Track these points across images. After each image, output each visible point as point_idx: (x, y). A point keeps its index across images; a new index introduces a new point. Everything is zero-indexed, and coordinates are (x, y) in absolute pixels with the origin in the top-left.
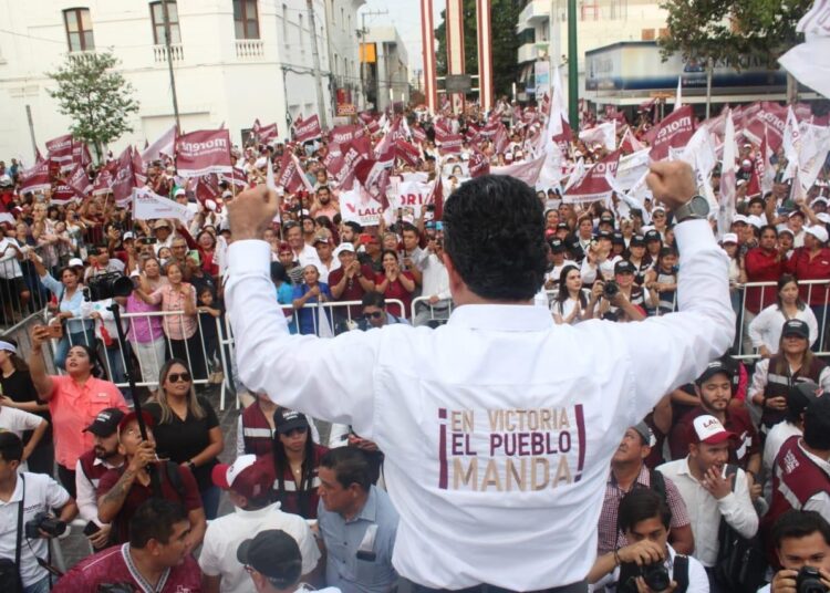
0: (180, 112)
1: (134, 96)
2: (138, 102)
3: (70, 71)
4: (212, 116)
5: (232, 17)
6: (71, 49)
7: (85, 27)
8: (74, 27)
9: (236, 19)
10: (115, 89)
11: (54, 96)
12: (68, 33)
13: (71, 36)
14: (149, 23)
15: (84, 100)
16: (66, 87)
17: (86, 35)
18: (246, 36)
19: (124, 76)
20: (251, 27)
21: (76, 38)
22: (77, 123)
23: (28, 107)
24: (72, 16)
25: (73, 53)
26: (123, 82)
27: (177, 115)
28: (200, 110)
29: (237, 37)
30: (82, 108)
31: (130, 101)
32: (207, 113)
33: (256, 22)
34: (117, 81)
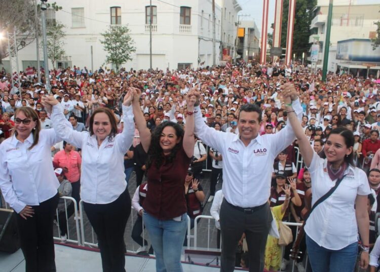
0: (153, 53)
1: (134, 45)
2: (136, 48)
3: (110, 33)
4: (166, 56)
5: (179, 15)
6: (111, 24)
7: (118, 15)
8: (114, 14)
9: (181, 16)
10: (127, 42)
11: (102, 43)
12: (111, 17)
13: (113, 18)
14: (144, 15)
15: (114, 45)
16: (108, 40)
17: (118, 18)
18: (185, 23)
19: (131, 36)
20: (187, 19)
22: (109, 55)
23: (92, 47)
24: (114, 10)
25: (112, 25)
26: (130, 39)
27: (151, 55)
28: (162, 53)
29: (181, 23)
30: (112, 49)
31: (132, 47)
32: (164, 55)
33: (189, 17)
34: (128, 38)
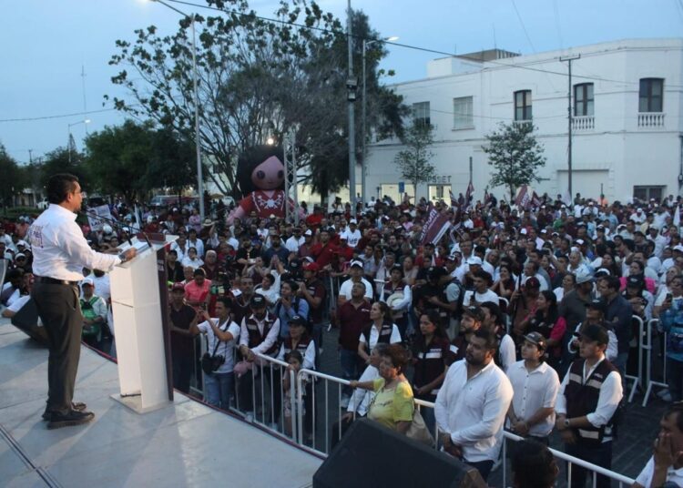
0: (573, 168)
1: (543, 155)
2: (545, 159)
3: (502, 134)
4: (610, 173)
5: (637, 95)
6: (516, 119)
7: (527, 104)
8: (520, 104)
9: (641, 96)
10: (529, 149)
11: (487, 151)
12: (516, 108)
13: (518, 110)
15: (508, 155)
16: (495, 145)
17: (527, 109)
18: (650, 110)
20: (655, 102)
21: (520, 112)
22: (498, 171)
23: (471, 158)
24: (520, 96)
25: (518, 122)
26: (535, 143)
27: (570, 171)
28: (602, 168)
29: (641, 110)
30: (504, 160)
31: (539, 158)
32: (607, 171)
33: (660, 98)
34: (532, 142)
